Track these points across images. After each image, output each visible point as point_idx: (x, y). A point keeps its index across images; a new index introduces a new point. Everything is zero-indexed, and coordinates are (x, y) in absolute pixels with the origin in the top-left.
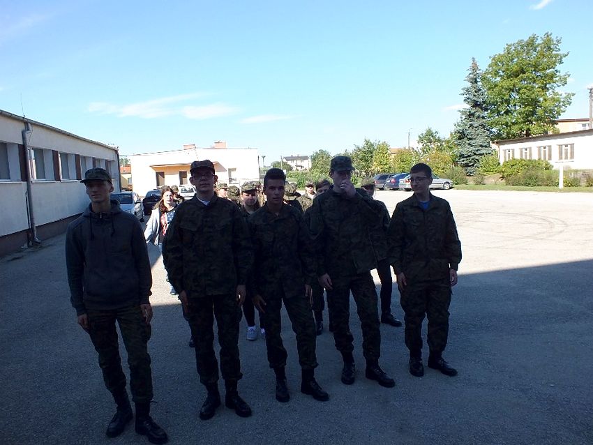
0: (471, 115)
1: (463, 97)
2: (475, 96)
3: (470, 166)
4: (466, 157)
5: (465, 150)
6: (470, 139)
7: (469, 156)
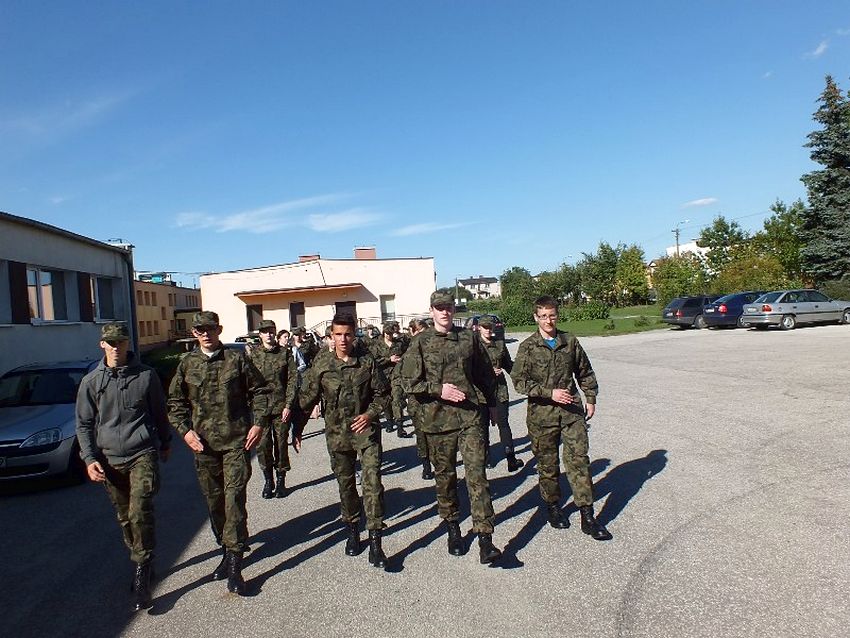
0: (832, 181)
1: (809, 151)
2: (837, 145)
3: (833, 277)
4: (825, 261)
5: (822, 247)
6: (830, 227)
7: (833, 258)
